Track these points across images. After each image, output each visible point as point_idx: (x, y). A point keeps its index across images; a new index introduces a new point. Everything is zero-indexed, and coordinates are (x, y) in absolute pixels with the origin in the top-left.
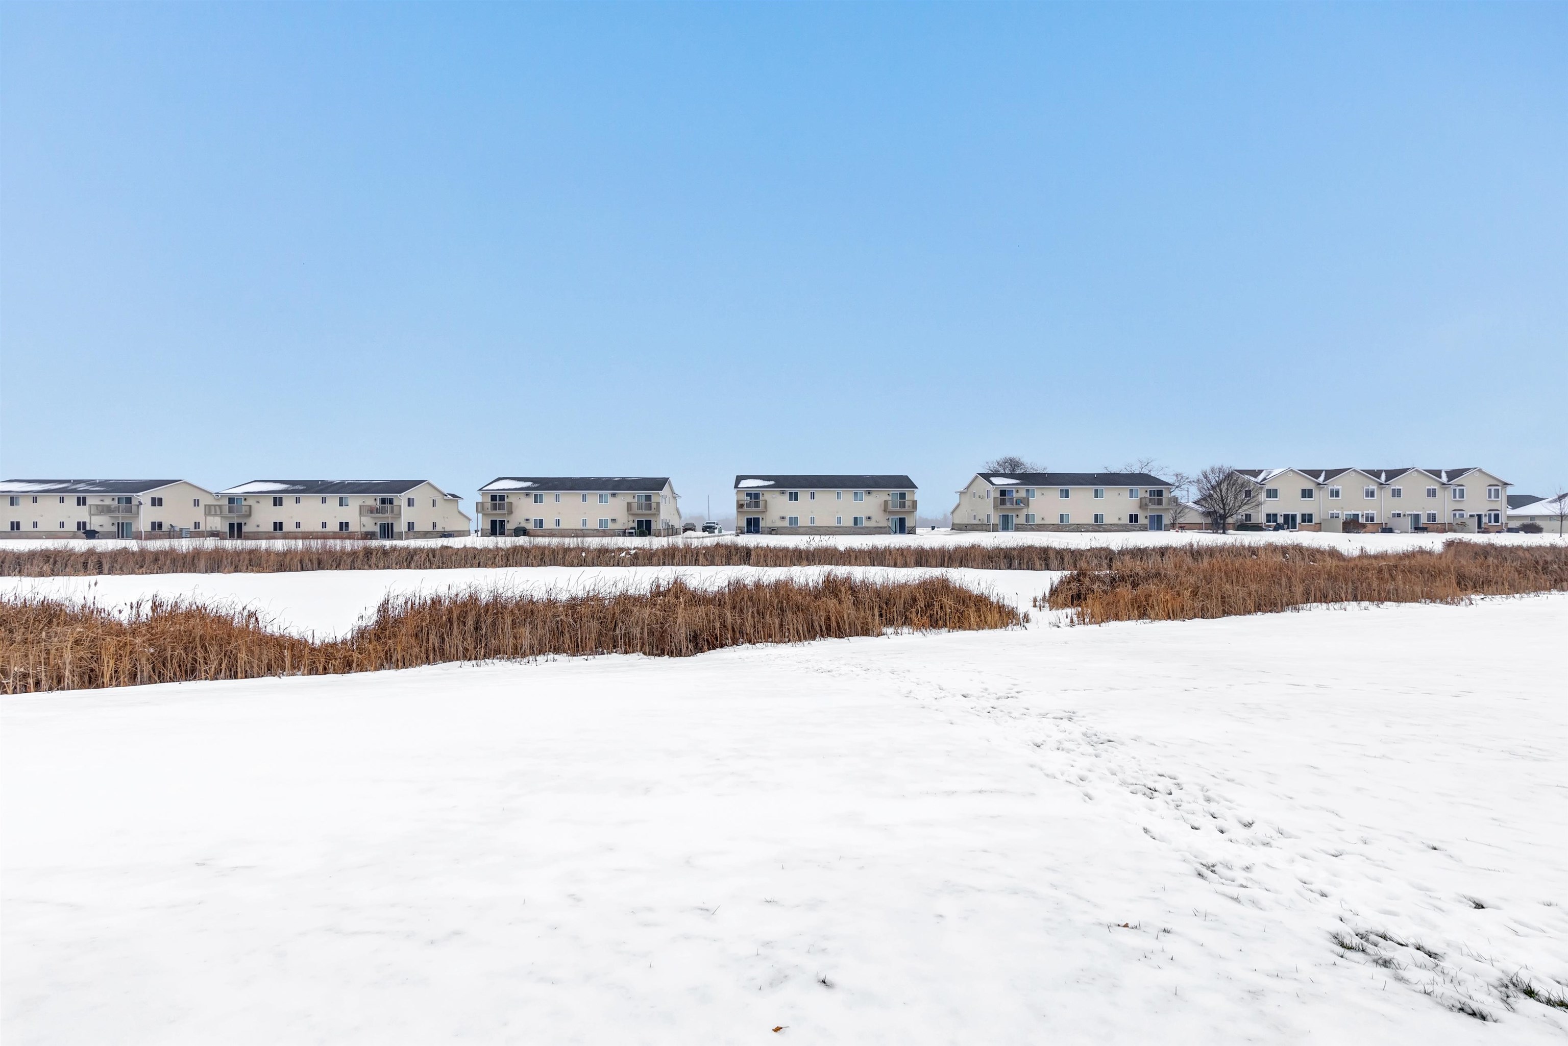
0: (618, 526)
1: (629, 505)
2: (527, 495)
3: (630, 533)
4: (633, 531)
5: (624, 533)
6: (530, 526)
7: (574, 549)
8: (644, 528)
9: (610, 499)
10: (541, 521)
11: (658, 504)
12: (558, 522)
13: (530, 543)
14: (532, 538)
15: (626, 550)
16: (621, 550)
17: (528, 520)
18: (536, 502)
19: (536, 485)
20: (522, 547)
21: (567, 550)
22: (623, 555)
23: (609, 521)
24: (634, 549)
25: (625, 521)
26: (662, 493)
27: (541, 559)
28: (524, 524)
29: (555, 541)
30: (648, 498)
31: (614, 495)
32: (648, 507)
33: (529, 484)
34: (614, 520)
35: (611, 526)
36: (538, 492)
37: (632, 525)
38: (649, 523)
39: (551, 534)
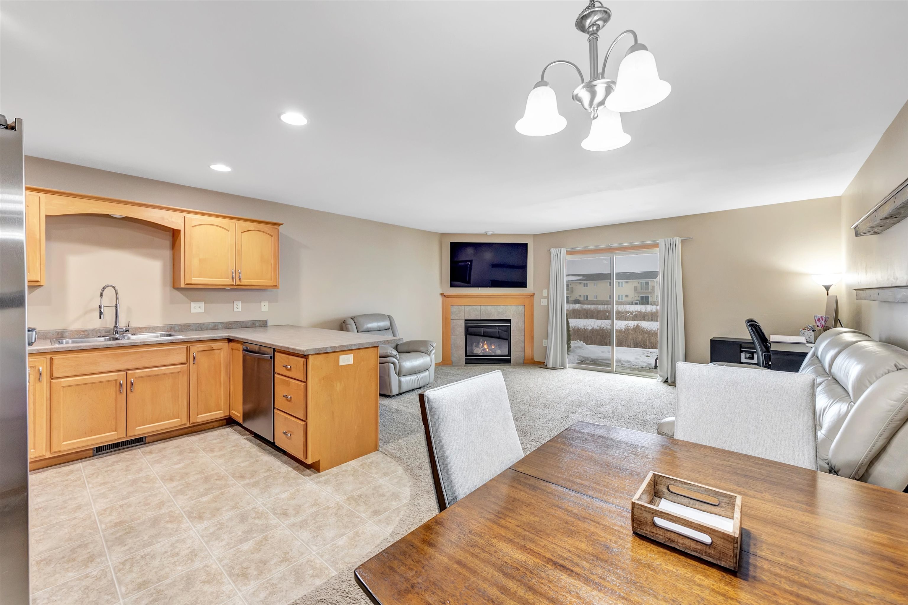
0: (629, 299)
1: (636, 288)
2: (580, 283)
3: (636, 303)
4: (638, 302)
5: (632, 303)
6: (582, 299)
7: (602, 311)
8: (645, 300)
9: (625, 284)
10: (587, 296)
11: (653, 287)
12: (596, 297)
13: (581, 308)
14: (582, 305)
15: (630, 312)
16: (627, 312)
17: (580, 296)
18: (584, 286)
19: (585, 278)
20: (577, 310)
21: (599, 312)
22: (628, 315)
23: (624, 296)
24: (636, 312)
25: (633, 296)
26: (655, 280)
27: (586, 316)
28: (578, 298)
29: (593, 307)
30: (647, 283)
31: (626, 282)
32: (648, 289)
33: (581, 277)
34: (626, 296)
35: (625, 299)
36: (586, 282)
37: (637, 298)
38: (648, 297)
39: (592, 303)
